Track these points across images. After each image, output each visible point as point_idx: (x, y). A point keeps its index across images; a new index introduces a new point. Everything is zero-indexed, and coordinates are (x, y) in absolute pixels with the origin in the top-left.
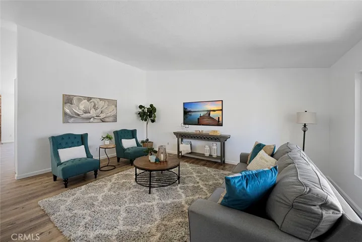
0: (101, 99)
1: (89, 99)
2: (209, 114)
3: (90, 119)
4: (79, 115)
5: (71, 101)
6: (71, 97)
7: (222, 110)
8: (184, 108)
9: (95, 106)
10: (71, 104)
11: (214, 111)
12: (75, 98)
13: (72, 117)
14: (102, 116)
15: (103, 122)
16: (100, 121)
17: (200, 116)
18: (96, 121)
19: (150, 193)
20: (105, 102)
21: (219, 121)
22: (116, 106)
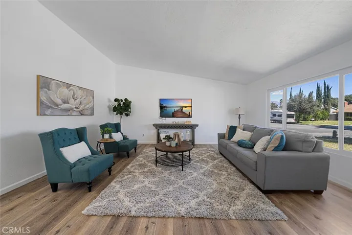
0: (80, 88)
1: (68, 86)
2: (182, 110)
3: (70, 110)
4: (57, 105)
5: (49, 86)
6: (49, 80)
7: (191, 107)
8: (160, 104)
9: (74, 95)
10: (49, 90)
11: (186, 107)
12: (53, 82)
13: (49, 107)
14: (81, 108)
15: (82, 115)
16: (79, 114)
17: (175, 111)
18: (75, 113)
19: (182, 170)
20: (84, 91)
21: (189, 115)
22: (93, 98)
